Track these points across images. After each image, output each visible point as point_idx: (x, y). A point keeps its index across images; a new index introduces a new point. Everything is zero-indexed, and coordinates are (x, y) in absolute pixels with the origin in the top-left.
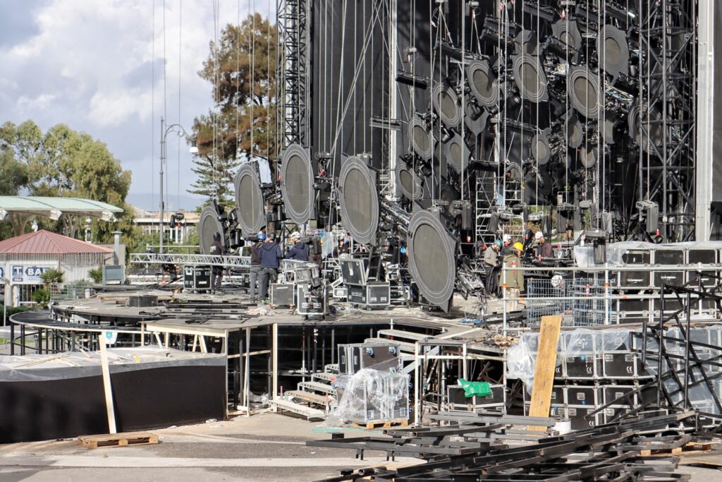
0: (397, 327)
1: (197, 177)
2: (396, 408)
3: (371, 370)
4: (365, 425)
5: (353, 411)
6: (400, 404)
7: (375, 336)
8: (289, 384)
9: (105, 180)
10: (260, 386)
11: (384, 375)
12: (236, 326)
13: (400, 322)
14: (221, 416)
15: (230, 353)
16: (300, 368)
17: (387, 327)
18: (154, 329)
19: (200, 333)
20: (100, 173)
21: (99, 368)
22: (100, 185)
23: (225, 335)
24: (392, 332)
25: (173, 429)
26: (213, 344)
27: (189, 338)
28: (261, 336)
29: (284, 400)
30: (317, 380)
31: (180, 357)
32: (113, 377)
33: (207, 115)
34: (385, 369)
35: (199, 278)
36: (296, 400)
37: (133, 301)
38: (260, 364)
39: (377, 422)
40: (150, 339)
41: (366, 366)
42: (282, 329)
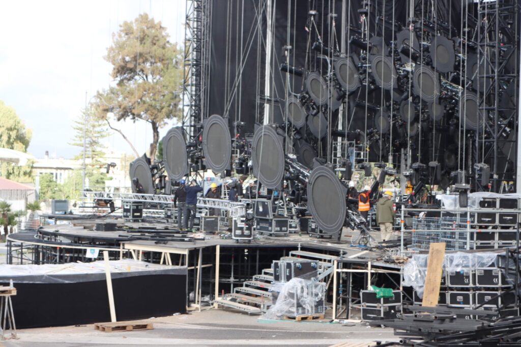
0: (303, 249)
1: (76, 133)
2: (316, 306)
3: (299, 279)
4: (294, 318)
5: (286, 308)
6: (319, 303)
7: (288, 255)
9: (13, 134)
10: (208, 289)
11: (309, 282)
12: (192, 246)
13: (305, 245)
14: (183, 311)
15: (189, 266)
17: (296, 248)
18: (129, 247)
19: (166, 251)
20: (10, 129)
22: (9, 138)
23: (186, 253)
24: (299, 252)
26: (176, 259)
28: (209, 252)
29: (226, 300)
30: (247, 286)
32: (113, 281)
33: (107, 88)
34: (309, 278)
35: (134, 211)
36: (234, 300)
37: (99, 227)
38: (208, 273)
39: (303, 316)
41: (296, 276)
42: (223, 249)
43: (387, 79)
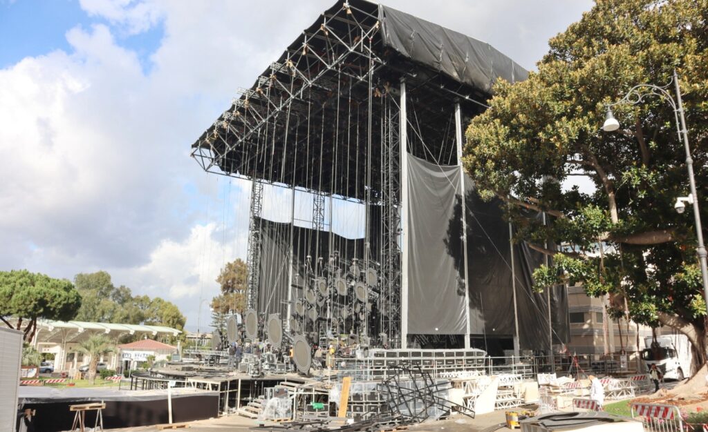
0: (288, 381)
1: (213, 320)
2: (286, 413)
3: (277, 398)
4: (273, 420)
5: (269, 415)
6: (288, 412)
7: (279, 384)
8: (244, 403)
9: (176, 320)
10: (232, 404)
11: (282, 400)
12: (224, 380)
13: (290, 379)
14: (216, 416)
15: (221, 390)
16: (248, 396)
17: (284, 381)
18: (191, 380)
19: (209, 382)
20: (174, 317)
21: (167, 396)
22: (173, 322)
23: (219, 383)
24: (286, 383)
25: (196, 422)
26: (215, 387)
27: (205, 384)
28: (234, 384)
29: (242, 410)
30: (255, 402)
31: (200, 392)
32: (173, 400)
33: (218, 296)
34: (283, 397)
35: (211, 360)
36: (247, 410)
37: (183, 369)
38: (233, 395)
39: (279, 419)
40: (189, 384)
41: (275, 396)
42: (242, 381)
43: (342, 290)
